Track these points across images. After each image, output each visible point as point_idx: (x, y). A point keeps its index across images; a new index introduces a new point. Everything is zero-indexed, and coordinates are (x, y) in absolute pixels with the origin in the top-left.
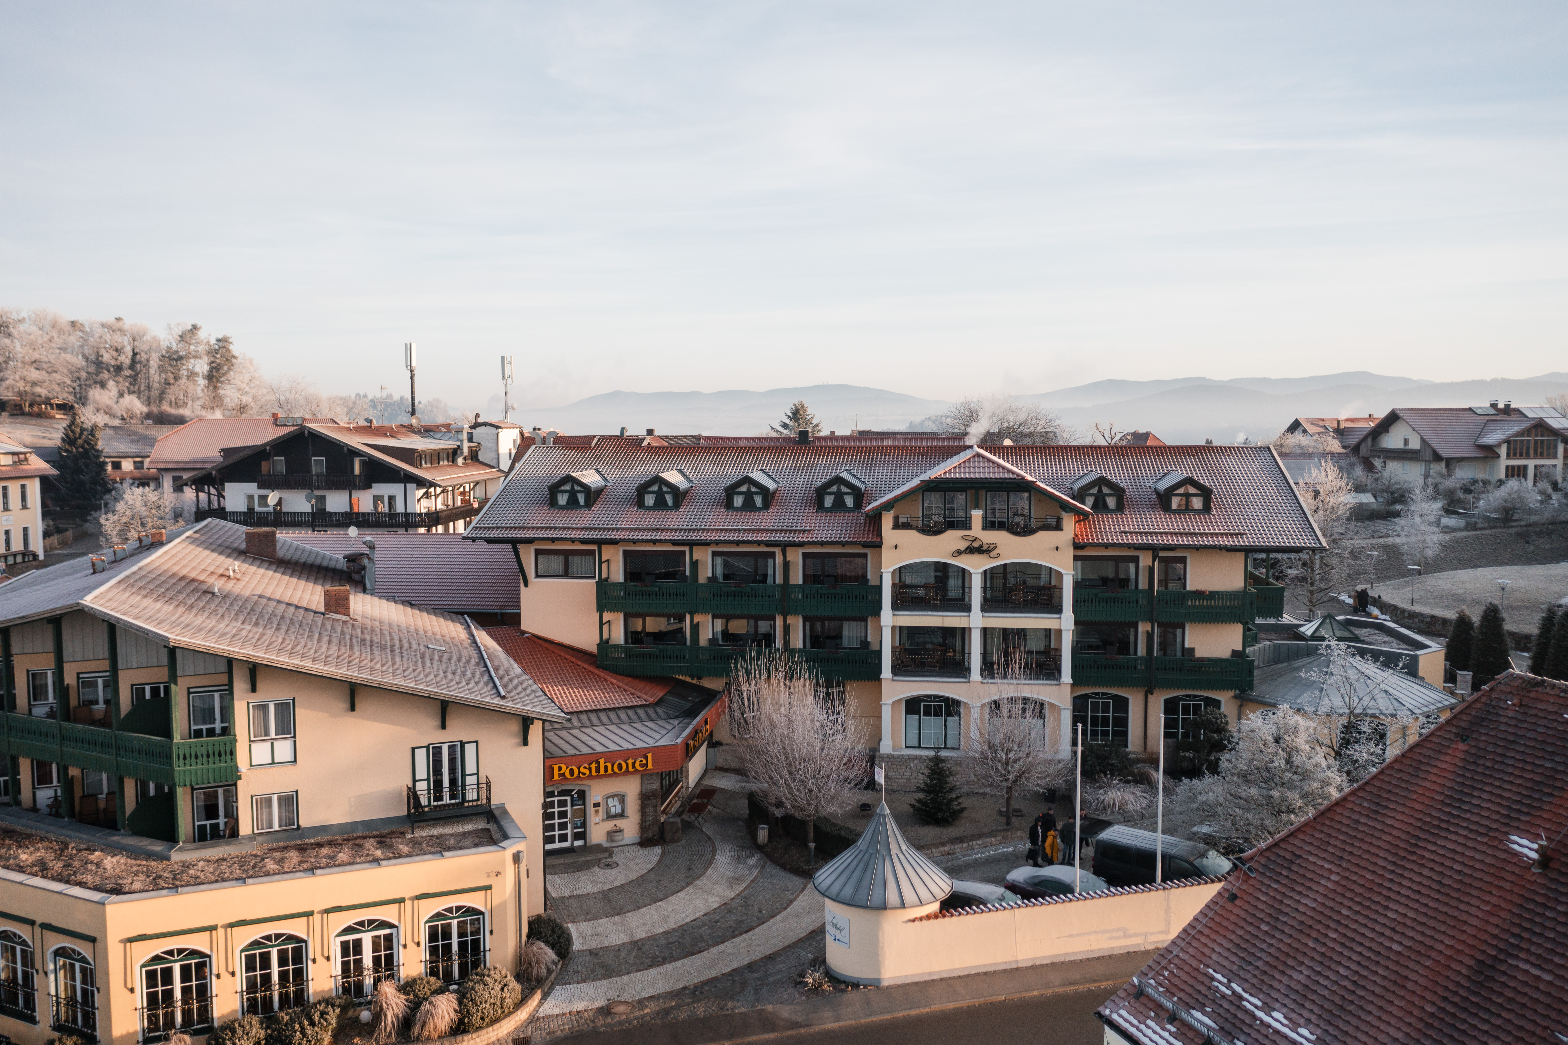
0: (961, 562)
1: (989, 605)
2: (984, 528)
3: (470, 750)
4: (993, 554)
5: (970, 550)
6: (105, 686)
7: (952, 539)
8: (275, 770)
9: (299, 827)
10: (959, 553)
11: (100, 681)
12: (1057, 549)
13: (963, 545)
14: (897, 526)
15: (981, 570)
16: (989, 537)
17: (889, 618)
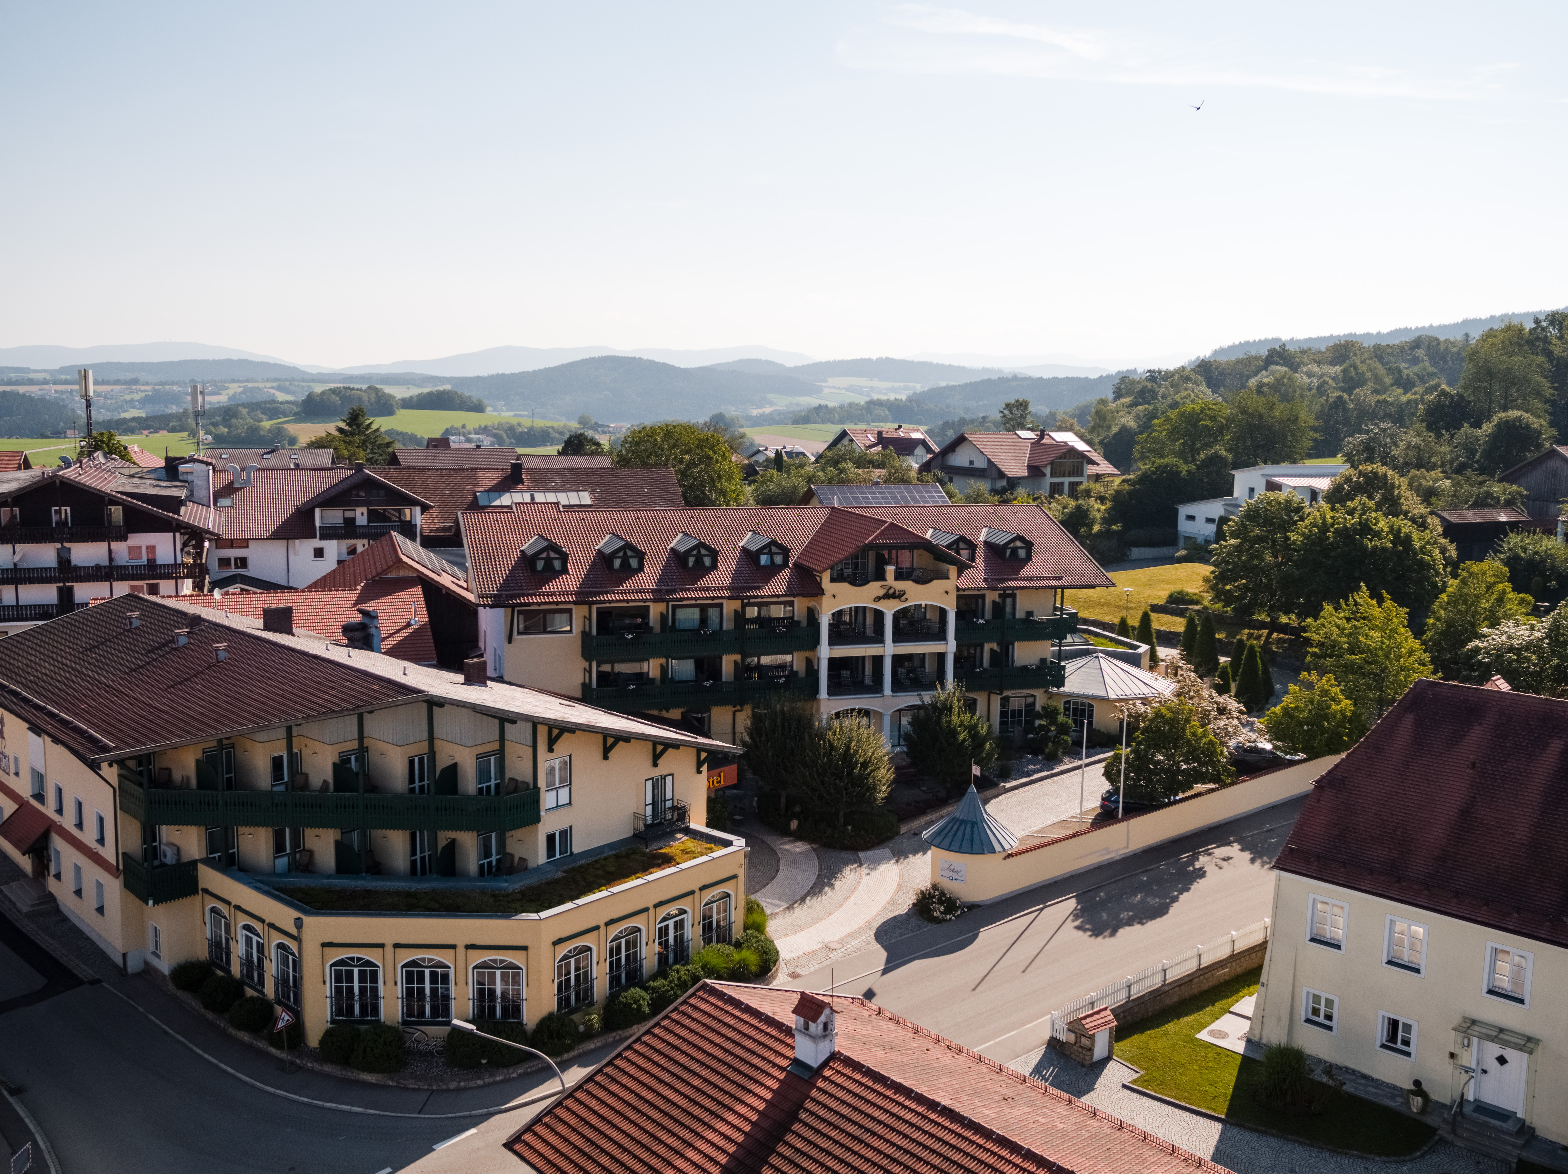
0: (880, 606)
1: (899, 636)
2: (896, 579)
3: (669, 780)
4: (903, 598)
5: (888, 596)
6: (357, 760)
7: (875, 588)
8: (561, 811)
9: (571, 853)
10: (878, 599)
11: (353, 758)
12: (947, 593)
13: (881, 592)
14: (833, 580)
15: (893, 612)
16: (900, 585)
17: (825, 652)
